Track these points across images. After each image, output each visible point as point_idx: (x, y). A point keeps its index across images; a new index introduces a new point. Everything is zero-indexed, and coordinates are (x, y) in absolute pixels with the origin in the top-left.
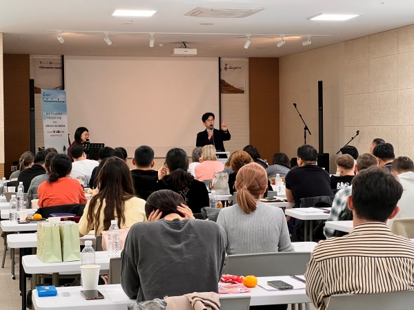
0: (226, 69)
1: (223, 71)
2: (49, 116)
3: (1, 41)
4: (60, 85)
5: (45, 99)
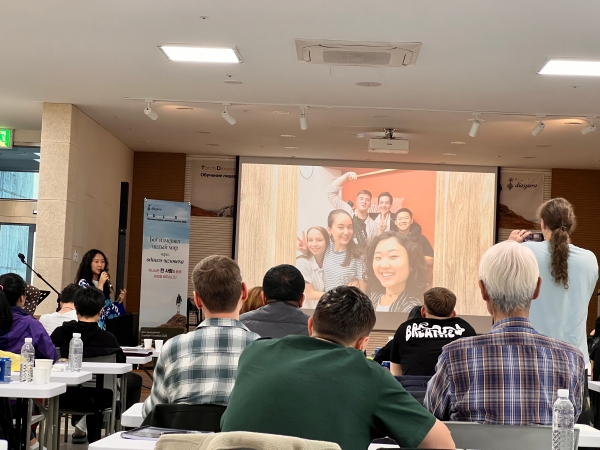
0: (510, 187)
1: (505, 191)
2: (155, 243)
3: (69, 117)
4: (230, 203)
5: (151, 216)
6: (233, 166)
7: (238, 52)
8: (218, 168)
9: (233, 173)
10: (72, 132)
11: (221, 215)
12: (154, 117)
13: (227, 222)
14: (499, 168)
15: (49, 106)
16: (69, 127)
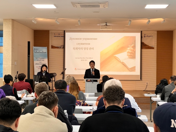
0: (145, 37)
1: (143, 38)
2: (37, 59)
3: (11, 23)
4: (63, 44)
5: (35, 51)
6: (63, 33)
7: (55, 5)
8: (59, 34)
9: (63, 36)
10: (12, 27)
11: (60, 48)
12: (35, 23)
13: (62, 50)
14: (141, 31)
15: (5, 20)
16: (11, 26)
